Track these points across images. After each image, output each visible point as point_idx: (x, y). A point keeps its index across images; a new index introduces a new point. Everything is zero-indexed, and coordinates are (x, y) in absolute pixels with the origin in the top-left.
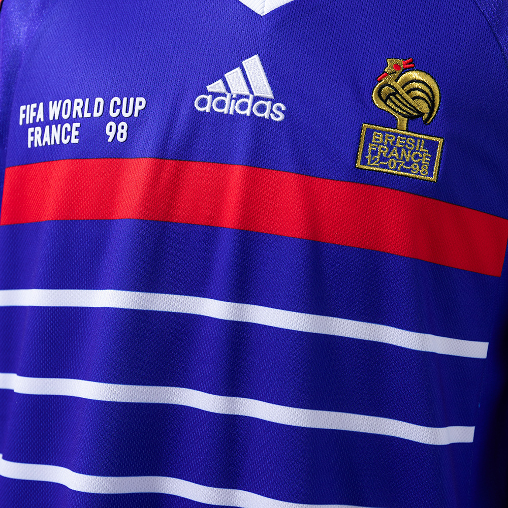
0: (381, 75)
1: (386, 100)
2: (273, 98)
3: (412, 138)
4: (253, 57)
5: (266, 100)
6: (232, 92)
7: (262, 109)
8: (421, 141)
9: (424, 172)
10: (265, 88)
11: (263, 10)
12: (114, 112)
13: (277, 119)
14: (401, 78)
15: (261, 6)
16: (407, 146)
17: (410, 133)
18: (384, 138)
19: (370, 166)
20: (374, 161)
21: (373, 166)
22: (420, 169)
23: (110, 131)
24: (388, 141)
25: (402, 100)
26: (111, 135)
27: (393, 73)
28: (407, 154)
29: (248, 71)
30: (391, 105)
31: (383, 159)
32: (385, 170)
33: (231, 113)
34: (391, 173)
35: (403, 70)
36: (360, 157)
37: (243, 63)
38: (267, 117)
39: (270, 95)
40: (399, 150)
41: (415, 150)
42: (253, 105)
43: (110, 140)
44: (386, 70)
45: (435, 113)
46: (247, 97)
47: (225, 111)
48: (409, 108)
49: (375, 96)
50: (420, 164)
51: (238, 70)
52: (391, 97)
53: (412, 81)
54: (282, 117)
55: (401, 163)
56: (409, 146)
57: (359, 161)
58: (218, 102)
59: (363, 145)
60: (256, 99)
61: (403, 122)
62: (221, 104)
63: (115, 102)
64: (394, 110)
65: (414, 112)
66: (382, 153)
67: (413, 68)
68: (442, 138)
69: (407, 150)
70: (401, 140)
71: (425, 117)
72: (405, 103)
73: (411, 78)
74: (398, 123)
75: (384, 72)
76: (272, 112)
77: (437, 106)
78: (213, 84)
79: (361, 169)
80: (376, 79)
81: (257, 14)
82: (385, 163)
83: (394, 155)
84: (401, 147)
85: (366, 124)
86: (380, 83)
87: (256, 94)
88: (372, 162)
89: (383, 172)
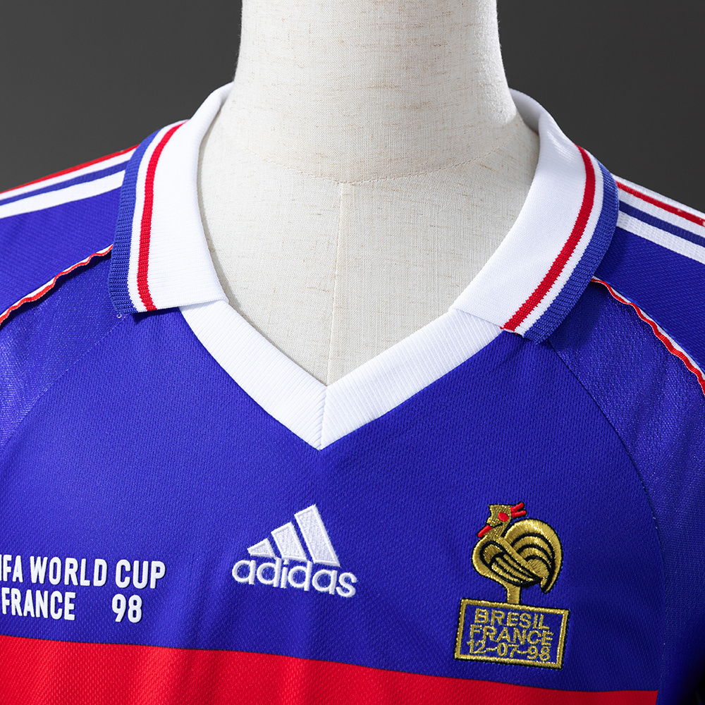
0: (483, 528)
1: (491, 564)
2: (339, 565)
3: (527, 613)
4: (309, 509)
5: (330, 568)
6: (283, 556)
7: (324, 581)
8: (539, 617)
9: (545, 657)
10: (327, 552)
11: (320, 442)
12: (122, 580)
13: (346, 595)
14: (508, 532)
15: (317, 436)
16: (520, 624)
17: (525, 607)
18: (490, 616)
19: (473, 655)
20: (478, 648)
21: (477, 654)
22: (539, 652)
23: (119, 607)
24: (495, 619)
25: (511, 562)
26: (120, 613)
27: (499, 525)
29: (304, 528)
30: (497, 569)
31: (490, 644)
32: (492, 659)
33: (283, 586)
34: (501, 663)
35: (511, 520)
36: (459, 645)
37: (296, 515)
38: (331, 592)
39: (334, 561)
40: (511, 630)
41: (531, 629)
42: (313, 574)
43: (118, 619)
44: (489, 521)
45: (556, 576)
46: (304, 564)
47: (274, 582)
48: (522, 573)
49: (476, 558)
50: (539, 646)
51: (290, 525)
52: (497, 559)
53: (524, 536)
54: (352, 591)
55: (513, 647)
56: (524, 623)
57: (458, 650)
58: (265, 570)
59: (462, 627)
60: (317, 567)
61: (514, 593)
62: (269, 573)
63: (123, 567)
64: (502, 577)
65: (529, 577)
66: (488, 637)
67: (524, 515)
68: (567, 609)
69: (521, 629)
70: (512, 616)
71: (543, 583)
72: (516, 566)
73: (522, 531)
74: (509, 595)
75: (486, 524)
76: (338, 584)
77: (559, 567)
78: (256, 546)
79: (462, 660)
80: (477, 534)
81: (311, 447)
82: (492, 650)
83: (504, 637)
84: (513, 627)
85: (465, 599)
86: (482, 541)
87: (315, 561)
88: (476, 649)
89: (491, 662)
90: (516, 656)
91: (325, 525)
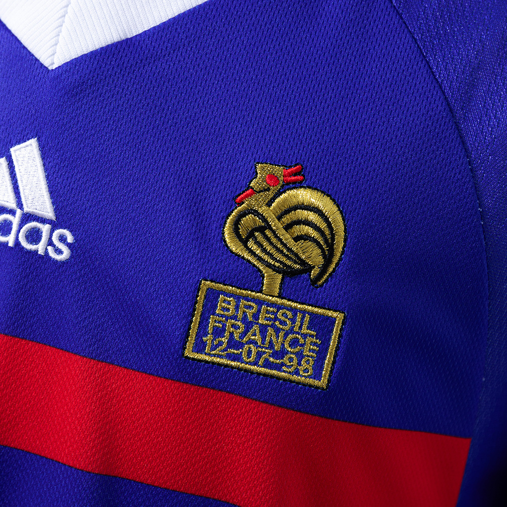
0: (244, 192)
1: (247, 240)
2: (54, 218)
3: (288, 310)
4: (28, 143)
5: (43, 221)
7: (34, 237)
9: (306, 371)
10: (42, 200)
11: (53, 59)
13: (59, 258)
14: (277, 201)
15: (50, 52)
16: (277, 323)
17: (285, 301)
18: (237, 307)
19: (209, 355)
20: (217, 346)
22: (299, 364)
24: (244, 312)
25: (274, 240)
27: (265, 190)
28: (278, 337)
29: (19, 166)
30: (254, 247)
31: (232, 343)
32: (233, 363)
34: (246, 371)
35: (282, 186)
36: (192, 339)
37: (12, 150)
38: (41, 252)
39: (49, 213)
40: (263, 330)
41: (291, 331)
42: (20, 226)
44: (253, 184)
45: (333, 266)
46: (12, 212)
48: (286, 256)
49: (229, 230)
50: (300, 356)
51: (3, 161)
52: (257, 234)
53: (295, 208)
54: (66, 254)
55: (265, 353)
56: (283, 323)
57: (190, 345)
59: (198, 317)
60: (27, 218)
65: (295, 262)
66: (232, 334)
67: (301, 182)
68: (342, 313)
69: (277, 330)
70: (268, 312)
71: (314, 273)
72: (279, 246)
73: (294, 202)
74: (265, 282)
75: (249, 187)
76: (50, 243)
77: (339, 255)
79: (193, 359)
80: (234, 198)
81: (42, 65)
82: (236, 352)
83: (253, 337)
84: (267, 325)
85: (206, 280)
86: (239, 208)
87: (26, 209)
88: (214, 348)
89: (232, 367)
90: (267, 364)
91: (44, 165)
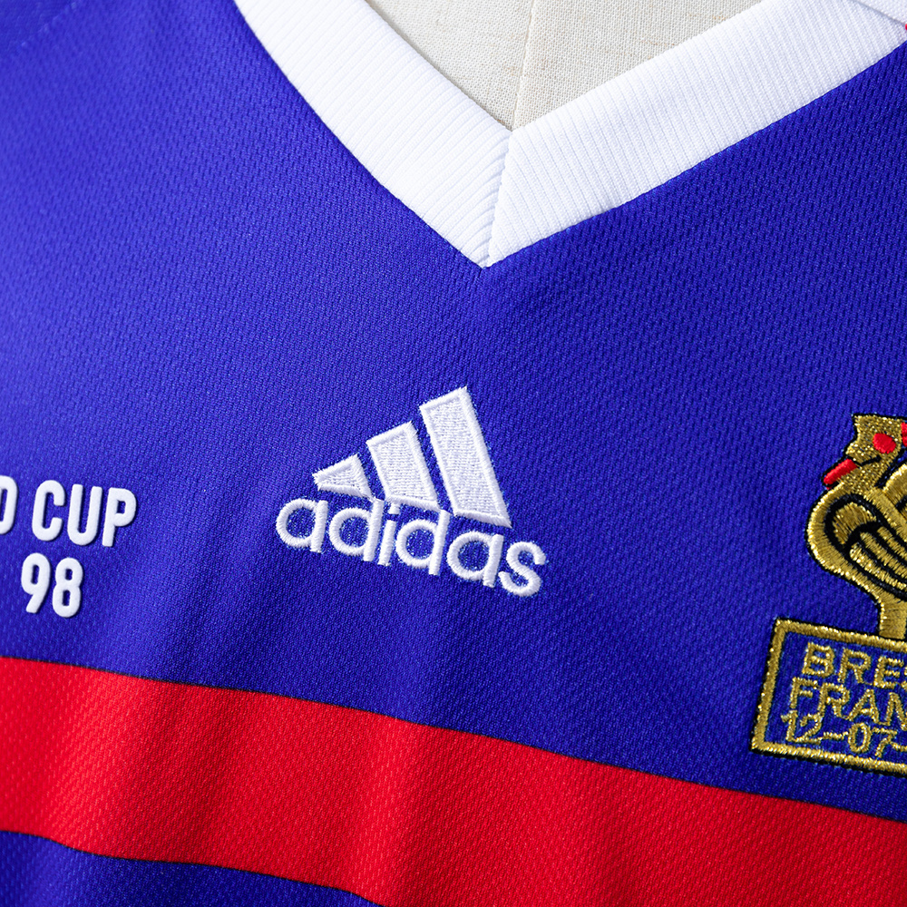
0: (836, 465)
1: (848, 546)
2: (508, 524)
4: (451, 395)
5: (489, 528)
6: (388, 495)
7: (474, 556)
10: (484, 493)
11: (486, 250)
12: (46, 524)
13: (520, 591)
14: (893, 477)
15: (481, 236)
16: (904, 685)
18: (837, 662)
19: (793, 744)
20: (804, 730)
21: (802, 744)
23: (34, 580)
24: (849, 670)
25: (894, 545)
26: (36, 592)
27: (872, 461)
28: (905, 708)
29: (438, 436)
30: (861, 559)
31: (831, 723)
32: (834, 757)
33: (383, 560)
34: (855, 767)
35: (901, 452)
36: (763, 718)
37: (423, 408)
38: (488, 582)
39: (497, 511)
40: (882, 696)
42: (449, 539)
43: (32, 607)
44: (850, 451)
46: (431, 516)
47: (366, 551)
49: (815, 531)
51: (407, 429)
52: (864, 536)
54: (533, 583)
55: (885, 735)
57: (761, 730)
58: (346, 522)
59: (773, 681)
60: (459, 525)
61: (895, 615)
62: (354, 532)
63: (49, 496)
64: (872, 578)
66: (829, 707)
70: (888, 666)
74: (883, 617)
75: (844, 457)
76: (504, 566)
78: (331, 469)
79: (767, 753)
80: (821, 477)
81: (467, 259)
82: (837, 736)
83: (865, 711)
84: (887, 690)
85: (783, 618)
86: (831, 492)
87: (457, 511)
88: (799, 733)
89: (832, 763)
90: (890, 755)
91: (484, 433)
